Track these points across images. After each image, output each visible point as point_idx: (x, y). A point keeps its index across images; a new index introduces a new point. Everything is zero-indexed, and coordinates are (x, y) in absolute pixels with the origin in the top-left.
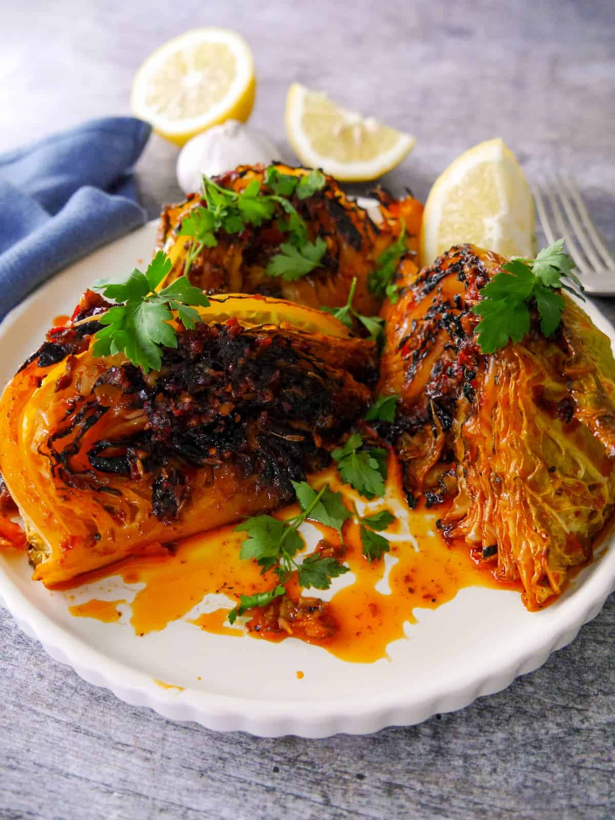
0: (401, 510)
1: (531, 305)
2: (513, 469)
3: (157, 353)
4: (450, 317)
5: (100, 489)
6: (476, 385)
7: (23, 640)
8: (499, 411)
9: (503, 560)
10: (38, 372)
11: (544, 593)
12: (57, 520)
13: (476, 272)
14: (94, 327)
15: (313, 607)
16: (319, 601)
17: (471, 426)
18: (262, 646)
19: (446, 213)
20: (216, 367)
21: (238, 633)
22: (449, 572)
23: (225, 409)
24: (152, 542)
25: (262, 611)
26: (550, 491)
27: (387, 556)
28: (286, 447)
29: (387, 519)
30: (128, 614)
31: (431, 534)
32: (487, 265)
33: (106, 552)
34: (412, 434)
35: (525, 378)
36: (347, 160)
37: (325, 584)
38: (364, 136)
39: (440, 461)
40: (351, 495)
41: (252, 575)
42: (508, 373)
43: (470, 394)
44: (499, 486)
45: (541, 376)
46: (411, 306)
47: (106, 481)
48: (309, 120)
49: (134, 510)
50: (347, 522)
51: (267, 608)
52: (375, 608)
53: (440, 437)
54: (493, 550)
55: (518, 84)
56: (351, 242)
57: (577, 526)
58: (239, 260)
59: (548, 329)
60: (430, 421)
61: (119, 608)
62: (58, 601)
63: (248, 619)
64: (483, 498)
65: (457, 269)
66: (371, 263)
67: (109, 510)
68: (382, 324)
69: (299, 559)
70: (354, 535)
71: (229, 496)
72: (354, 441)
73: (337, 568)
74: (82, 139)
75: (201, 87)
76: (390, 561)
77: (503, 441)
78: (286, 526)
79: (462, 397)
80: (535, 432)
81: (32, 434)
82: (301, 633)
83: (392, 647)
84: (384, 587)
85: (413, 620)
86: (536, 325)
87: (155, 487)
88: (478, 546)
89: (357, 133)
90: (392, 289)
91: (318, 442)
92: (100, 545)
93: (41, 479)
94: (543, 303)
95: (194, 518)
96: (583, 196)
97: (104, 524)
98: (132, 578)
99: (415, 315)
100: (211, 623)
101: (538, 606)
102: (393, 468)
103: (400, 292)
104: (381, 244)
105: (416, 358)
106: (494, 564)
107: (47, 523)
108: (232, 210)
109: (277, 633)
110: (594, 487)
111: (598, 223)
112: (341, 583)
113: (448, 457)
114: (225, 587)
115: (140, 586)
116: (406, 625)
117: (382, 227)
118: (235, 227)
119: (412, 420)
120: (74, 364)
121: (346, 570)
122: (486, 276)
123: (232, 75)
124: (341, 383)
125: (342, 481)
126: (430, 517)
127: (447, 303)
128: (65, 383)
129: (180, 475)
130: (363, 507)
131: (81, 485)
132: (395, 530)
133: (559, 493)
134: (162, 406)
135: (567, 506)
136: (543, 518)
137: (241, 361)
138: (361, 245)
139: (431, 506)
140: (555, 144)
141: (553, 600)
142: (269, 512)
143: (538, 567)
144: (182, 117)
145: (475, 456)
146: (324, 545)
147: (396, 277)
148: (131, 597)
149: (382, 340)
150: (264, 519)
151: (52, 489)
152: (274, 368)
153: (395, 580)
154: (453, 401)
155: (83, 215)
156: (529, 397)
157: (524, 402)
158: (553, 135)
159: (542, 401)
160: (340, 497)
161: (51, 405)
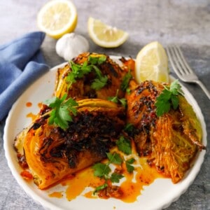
0: (137, 158)
1: (170, 101)
2: (167, 146)
3: (67, 123)
4: (147, 102)
5: (54, 162)
6: (156, 123)
7: (35, 205)
8: (163, 131)
9: (166, 171)
10: (34, 131)
11: (177, 179)
12: (43, 173)
13: (154, 90)
14: (48, 116)
15: (116, 189)
16: (117, 187)
17: (155, 134)
18: (103, 201)
19: (142, 63)
20: (83, 124)
21: (96, 198)
22: (151, 175)
23: (86, 136)
24: (69, 174)
25: (101, 191)
26: (178, 151)
27: (134, 172)
28: (103, 143)
29: (133, 161)
30: (65, 195)
31: (146, 164)
32: (157, 88)
33: (57, 179)
34: (138, 134)
35: (170, 122)
36: (109, 41)
37: (118, 182)
38: (114, 34)
39: (146, 142)
40: (122, 154)
41: (98, 181)
42: (165, 121)
43: (154, 125)
44: (163, 150)
45: (174, 121)
46: (135, 97)
47: (55, 159)
48: (96, 29)
49: (63, 166)
50: (122, 163)
51: (103, 190)
52: (132, 187)
53: (146, 136)
54: (163, 168)
55: (159, 6)
56: (115, 75)
57: (186, 160)
58: (82, 85)
59: (175, 108)
60: (142, 130)
61: (62, 194)
62: (44, 193)
63: (98, 193)
64: (159, 154)
65: (148, 87)
66: (121, 81)
67: (57, 167)
68: (126, 101)
69: (110, 175)
70: (125, 166)
71: (89, 159)
72: (122, 139)
73: (121, 177)
74: (25, 40)
75: (60, 19)
76: (135, 173)
77: (164, 139)
78: (105, 165)
79: (152, 126)
80: (173, 136)
81: (33, 149)
82: (113, 196)
83: (138, 198)
84: (134, 181)
85: (143, 189)
86: (172, 107)
87: (69, 160)
88: (159, 167)
89: (111, 32)
90: (128, 90)
91: (112, 140)
92: (55, 177)
93: (38, 161)
94: (174, 101)
95: (79, 166)
96: (181, 48)
97: (56, 171)
98: (64, 185)
99: (136, 100)
100: (88, 195)
101: (176, 182)
102: (133, 145)
103: (131, 91)
104: (123, 75)
105: (137, 113)
106: (164, 171)
107: (41, 173)
108: (80, 71)
109: (107, 197)
110: (190, 148)
111: (186, 56)
112: (123, 181)
113: (148, 141)
114: (91, 185)
115: (67, 187)
116: (141, 191)
117: (123, 69)
118: (81, 76)
119: (138, 130)
120: (43, 128)
121: (123, 177)
122: (157, 92)
123: (70, 15)
124: (116, 122)
125: (119, 150)
126: (145, 159)
127: (146, 98)
128: (41, 134)
129: (76, 156)
130: (126, 158)
131: (49, 162)
132: (136, 164)
133: (180, 152)
134: (69, 137)
135: (183, 155)
136: (176, 159)
137: (90, 122)
138: (117, 76)
139: (145, 155)
140: (171, 28)
141: (180, 180)
142: (100, 162)
143: (176, 173)
144: (55, 29)
145: (156, 142)
146: (117, 170)
147: (129, 86)
148: (65, 191)
149: (127, 106)
150: (99, 164)
151: (41, 164)
152: (98, 121)
153: (137, 179)
154: (149, 126)
155: (32, 71)
156: (171, 127)
157: (170, 128)
158: (171, 25)
159: (175, 128)
160: (119, 155)
161: (38, 140)
